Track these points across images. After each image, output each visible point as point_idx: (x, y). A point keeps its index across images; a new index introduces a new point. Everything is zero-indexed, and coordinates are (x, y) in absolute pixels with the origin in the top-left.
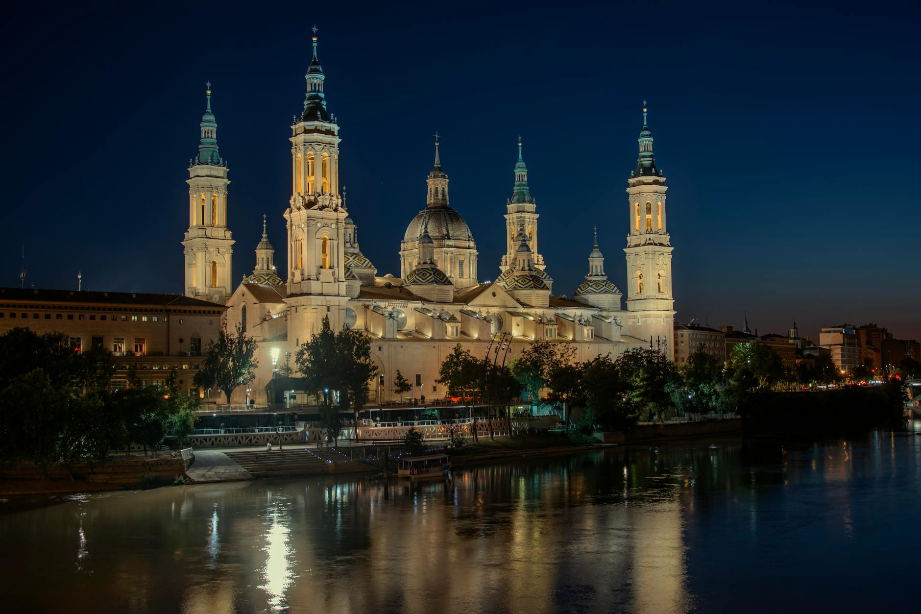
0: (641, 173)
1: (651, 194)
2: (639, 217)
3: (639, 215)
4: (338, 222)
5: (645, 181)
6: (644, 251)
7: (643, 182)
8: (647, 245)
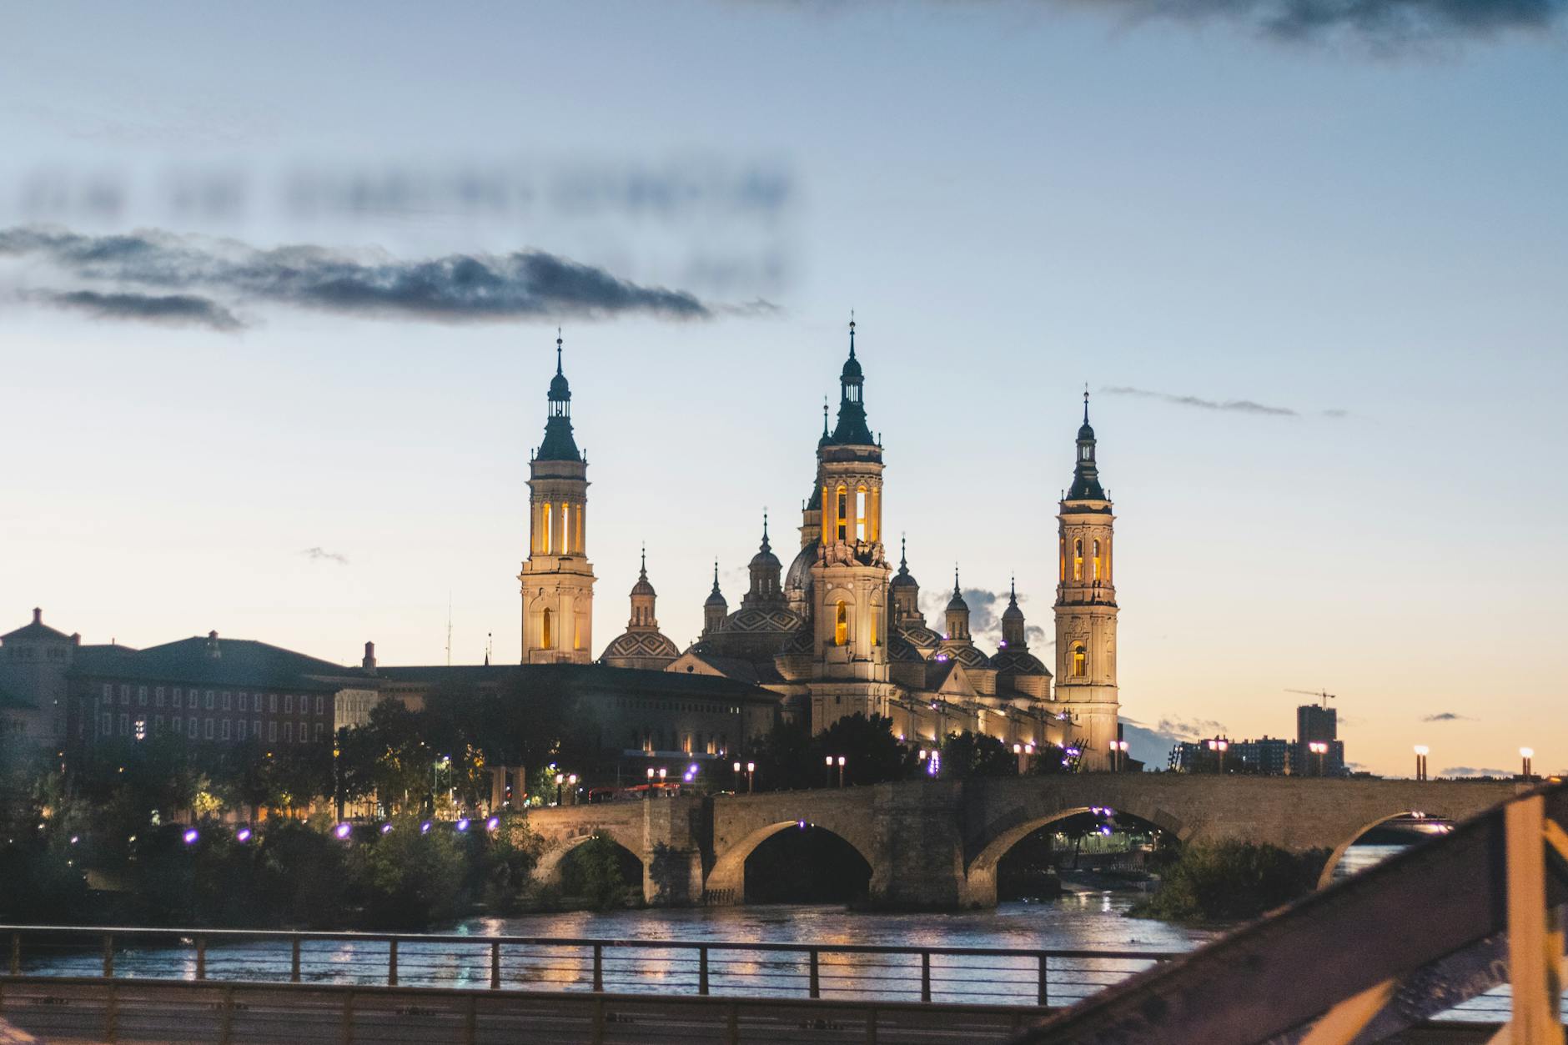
0: (1086, 494)
1: (1102, 527)
2: (1081, 559)
3: (1080, 556)
4: (885, 583)
5: (1094, 508)
6: (1090, 612)
7: (1091, 509)
8: (1096, 605)
